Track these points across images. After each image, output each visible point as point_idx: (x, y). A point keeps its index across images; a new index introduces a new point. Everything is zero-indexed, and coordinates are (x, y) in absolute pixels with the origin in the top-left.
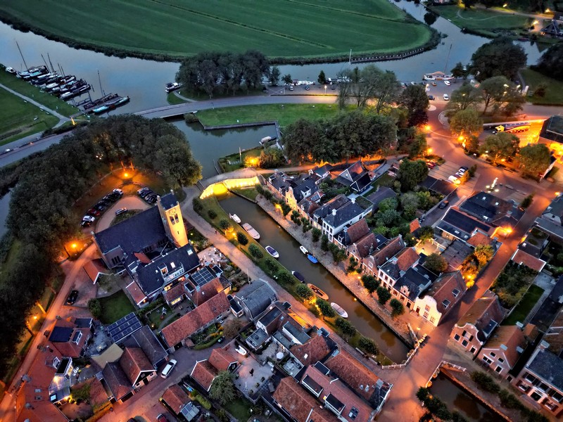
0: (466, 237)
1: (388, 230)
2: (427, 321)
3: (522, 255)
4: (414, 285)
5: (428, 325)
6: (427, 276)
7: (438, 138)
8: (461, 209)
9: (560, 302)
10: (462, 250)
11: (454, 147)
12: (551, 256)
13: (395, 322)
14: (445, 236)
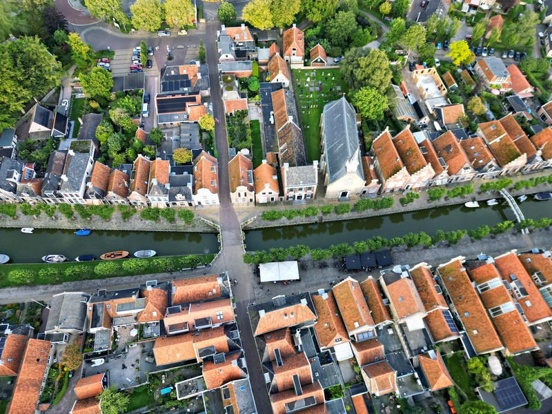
0: (185, 117)
1: (124, 155)
2: (211, 206)
3: (229, 103)
4: (183, 188)
5: (214, 207)
6: (185, 173)
7: (87, 30)
8: (163, 93)
9: (272, 123)
10: (190, 130)
11: (109, 31)
12: (245, 91)
13: (191, 225)
14: (170, 126)
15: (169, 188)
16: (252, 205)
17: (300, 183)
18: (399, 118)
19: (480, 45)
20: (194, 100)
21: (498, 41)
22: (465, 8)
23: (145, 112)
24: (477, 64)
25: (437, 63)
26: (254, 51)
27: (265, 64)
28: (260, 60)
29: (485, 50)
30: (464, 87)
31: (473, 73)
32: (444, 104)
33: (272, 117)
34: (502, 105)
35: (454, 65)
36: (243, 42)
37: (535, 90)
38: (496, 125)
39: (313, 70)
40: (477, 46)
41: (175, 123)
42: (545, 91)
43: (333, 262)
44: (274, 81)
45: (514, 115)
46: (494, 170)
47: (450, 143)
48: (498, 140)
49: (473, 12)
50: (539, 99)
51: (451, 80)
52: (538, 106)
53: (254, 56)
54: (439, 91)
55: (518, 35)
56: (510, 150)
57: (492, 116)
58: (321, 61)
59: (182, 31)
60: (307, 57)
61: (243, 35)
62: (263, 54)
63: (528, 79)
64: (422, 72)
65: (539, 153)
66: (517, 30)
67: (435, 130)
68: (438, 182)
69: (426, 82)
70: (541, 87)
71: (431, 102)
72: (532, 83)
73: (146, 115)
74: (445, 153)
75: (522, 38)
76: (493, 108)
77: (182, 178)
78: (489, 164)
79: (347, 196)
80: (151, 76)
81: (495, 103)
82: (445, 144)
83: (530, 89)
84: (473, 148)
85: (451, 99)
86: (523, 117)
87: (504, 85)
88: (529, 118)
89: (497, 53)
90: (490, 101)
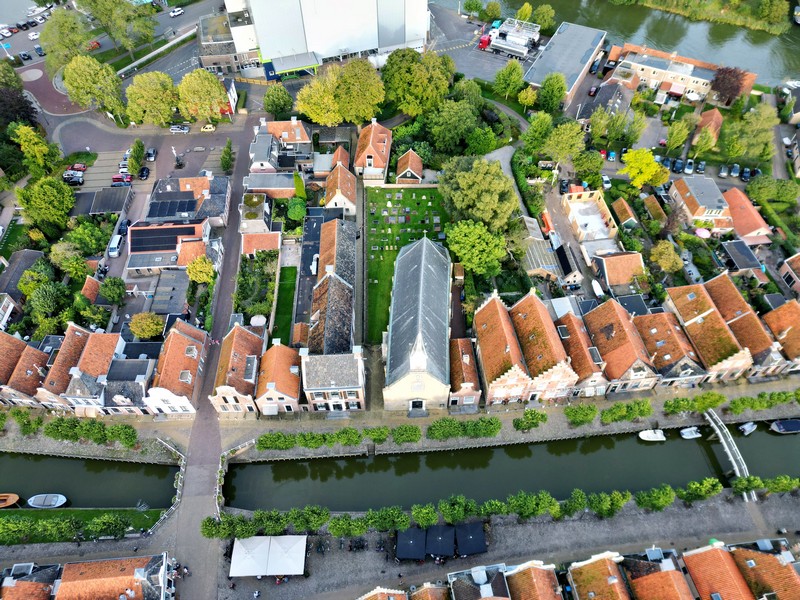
0: (173, 258)
1: (55, 321)
2: (181, 415)
3: (250, 238)
4: (129, 383)
5: (185, 418)
6: (143, 357)
7: (68, 122)
8: (149, 220)
9: (314, 273)
10: (176, 281)
11: (99, 124)
12: (282, 220)
13: (140, 450)
14: (147, 273)
15: (105, 383)
16: (252, 417)
17: (330, 385)
18: (530, 273)
19: (683, 156)
20: (191, 232)
21: (714, 149)
22: (661, 98)
23: (113, 249)
24: (673, 186)
25: (607, 182)
26: (308, 158)
27: (323, 178)
28: (317, 173)
29: (691, 163)
30: (649, 223)
31: (666, 201)
32: (613, 251)
33: (314, 263)
34: (713, 256)
35: (634, 187)
36: (295, 145)
37: (774, 231)
38: (696, 293)
39: (399, 190)
40: (678, 157)
41: (155, 269)
42: (790, 234)
43: (377, 538)
44: (330, 205)
45: (735, 274)
46: (692, 374)
47: (612, 321)
48: (698, 319)
49: (673, 104)
50: (782, 247)
51: (625, 211)
52: (780, 260)
53: (309, 165)
54: (606, 229)
55: (744, 141)
56: (720, 340)
57: (695, 273)
58: (413, 177)
59: (208, 126)
60: (393, 168)
61: (293, 134)
62: (322, 163)
63: (762, 212)
64: (579, 197)
65: (776, 346)
66: (742, 133)
67: (594, 294)
68: (589, 391)
69: (586, 213)
70: (786, 228)
71: (592, 247)
72: (768, 221)
73: (114, 254)
74: (602, 339)
75: (750, 146)
76: (697, 260)
77: (133, 366)
78: (682, 363)
79: (424, 408)
80: (142, 193)
81: (701, 252)
82: (605, 322)
83: (764, 231)
84: (654, 331)
85: (625, 241)
86: (752, 278)
87: (719, 222)
88: (761, 281)
89: (711, 169)
90: (694, 247)
